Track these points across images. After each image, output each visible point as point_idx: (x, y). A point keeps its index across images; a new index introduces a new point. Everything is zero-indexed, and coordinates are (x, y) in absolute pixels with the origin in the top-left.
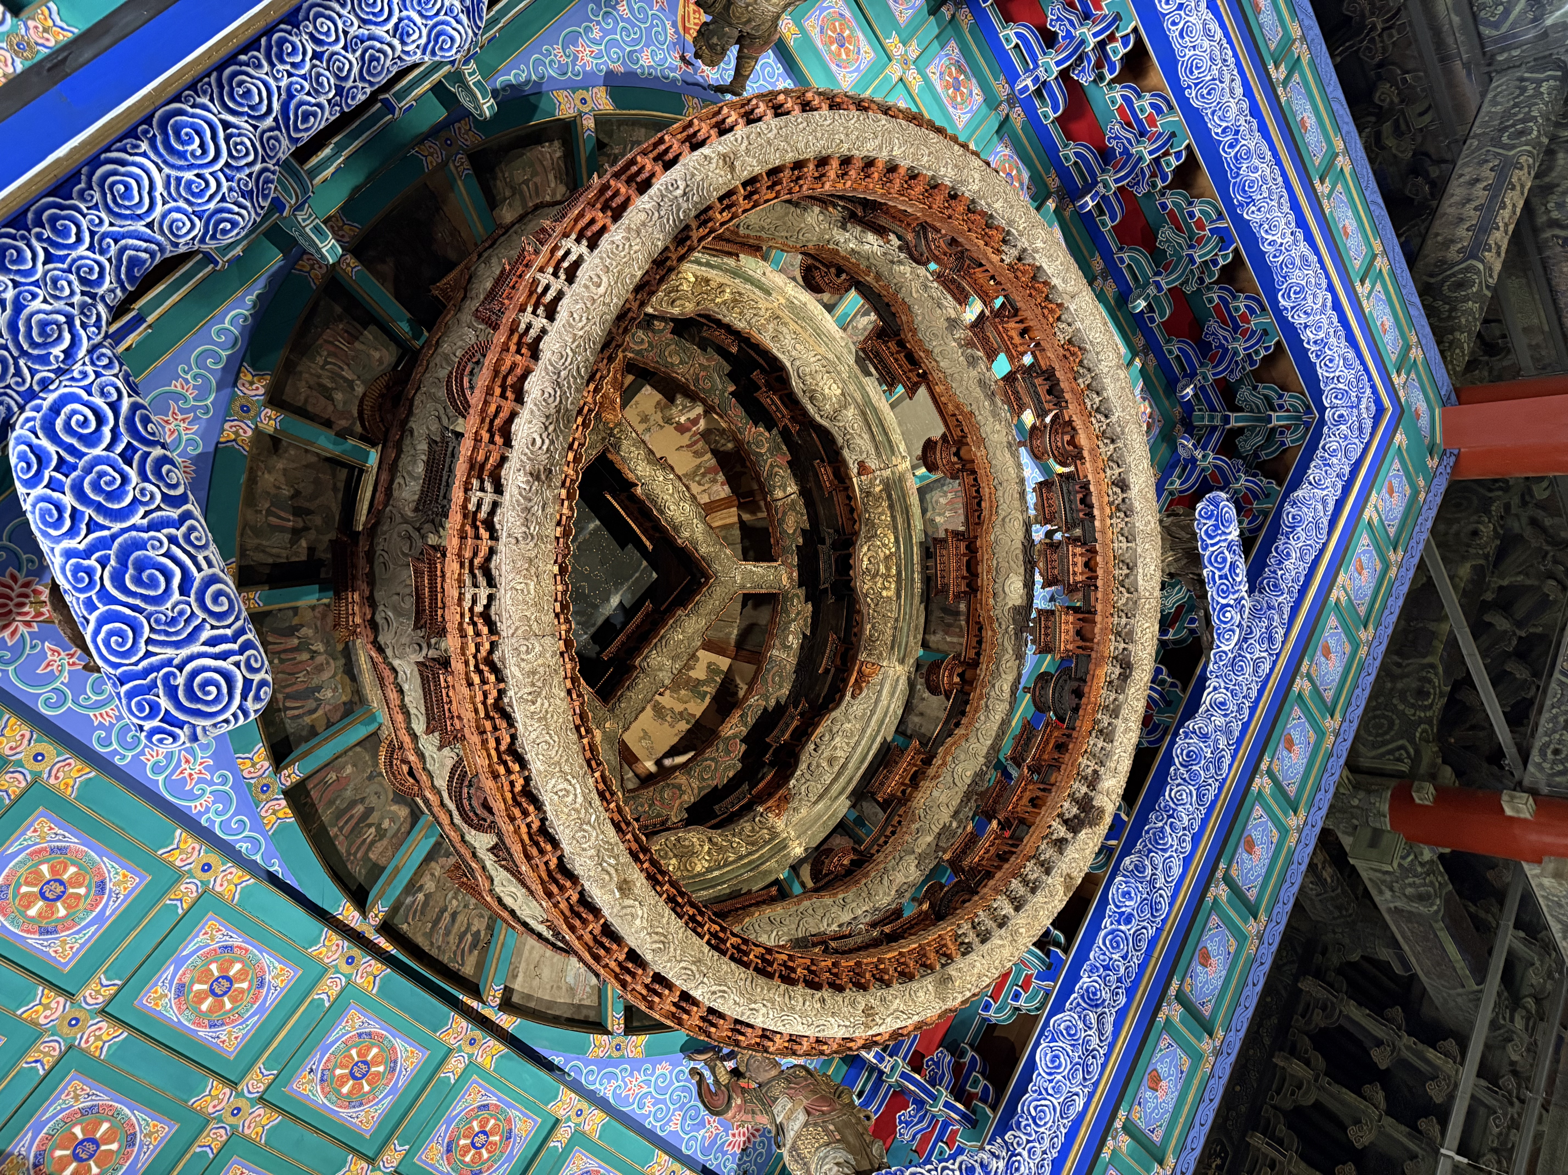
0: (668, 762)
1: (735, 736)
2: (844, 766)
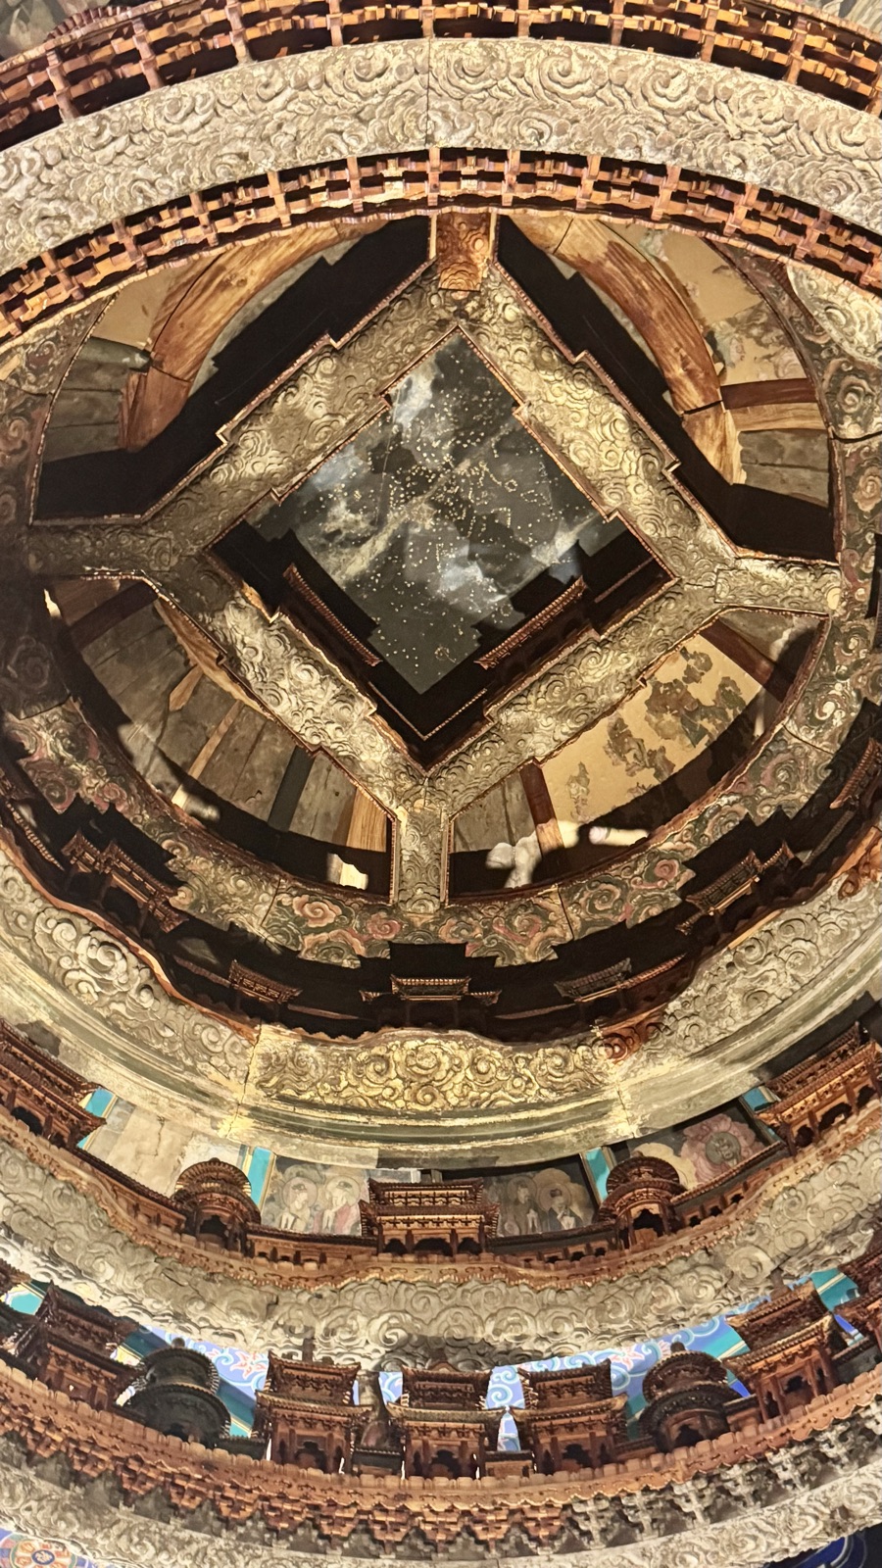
0: (598, 835)
1: (673, 854)
2: (771, 1014)
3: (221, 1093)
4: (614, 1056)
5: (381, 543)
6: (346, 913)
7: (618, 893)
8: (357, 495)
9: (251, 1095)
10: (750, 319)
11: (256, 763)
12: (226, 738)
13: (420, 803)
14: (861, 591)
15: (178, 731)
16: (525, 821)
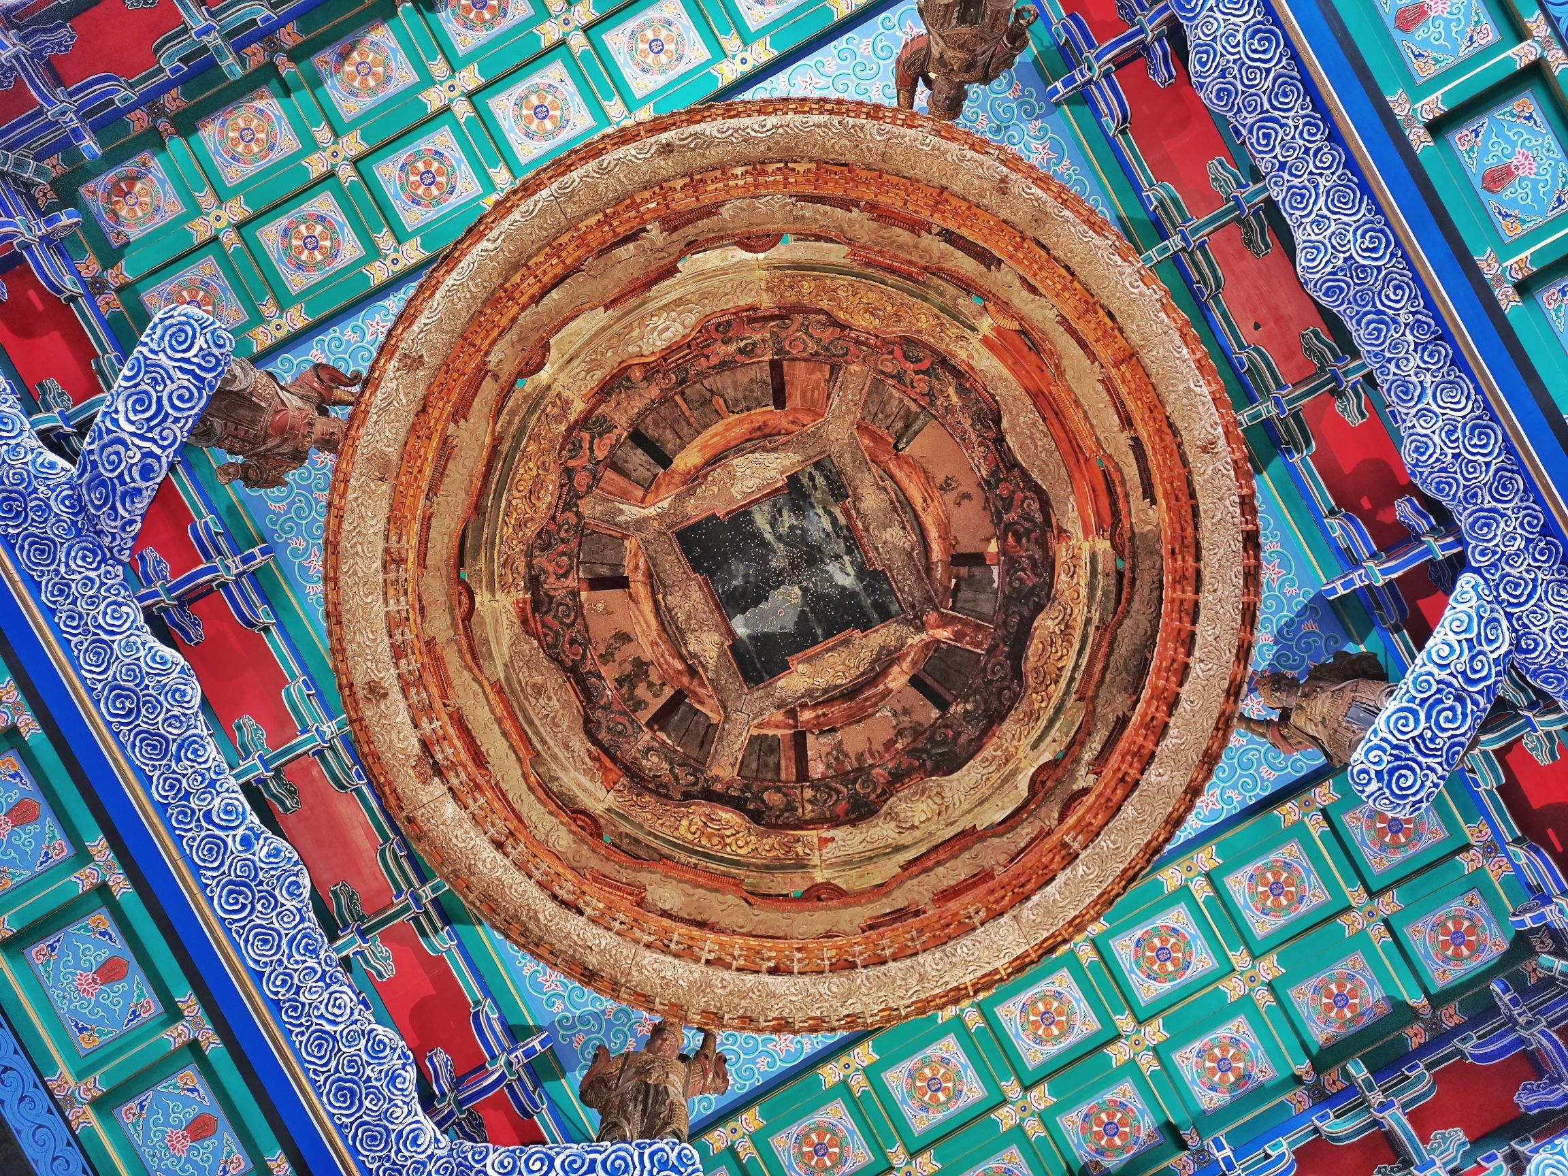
3: (566, 371)
4: (518, 602)
5: (768, 536)
6: (598, 463)
7: (568, 621)
8: (798, 532)
9: (557, 388)
10: (842, 751)
11: (668, 431)
12: (687, 420)
13: (656, 524)
14: (719, 786)
15: (702, 395)
16: (590, 573)
